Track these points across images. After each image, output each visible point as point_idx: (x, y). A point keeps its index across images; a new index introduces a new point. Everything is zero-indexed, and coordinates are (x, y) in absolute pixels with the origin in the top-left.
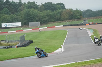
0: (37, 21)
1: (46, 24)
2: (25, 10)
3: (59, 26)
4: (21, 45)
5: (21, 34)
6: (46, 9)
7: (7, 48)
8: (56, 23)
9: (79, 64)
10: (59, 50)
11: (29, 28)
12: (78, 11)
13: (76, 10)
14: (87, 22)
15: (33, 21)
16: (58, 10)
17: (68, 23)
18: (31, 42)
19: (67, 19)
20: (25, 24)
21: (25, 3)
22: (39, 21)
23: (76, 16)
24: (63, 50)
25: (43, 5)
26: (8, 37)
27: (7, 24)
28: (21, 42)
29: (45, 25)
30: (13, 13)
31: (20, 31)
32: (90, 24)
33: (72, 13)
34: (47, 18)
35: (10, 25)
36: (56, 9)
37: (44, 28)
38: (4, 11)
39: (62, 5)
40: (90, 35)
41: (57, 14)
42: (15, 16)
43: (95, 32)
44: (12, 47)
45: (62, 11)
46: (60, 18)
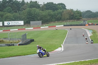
0: (38, 20)
1: (47, 23)
2: (28, 9)
3: (59, 26)
4: (23, 43)
5: (23, 32)
6: (47, 9)
7: (9, 45)
8: (57, 23)
9: (78, 63)
10: (59, 49)
11: (30, 27)
12: (78, 12)
13: (77, 11)
14: (86, 22)
15: (35, 21)
16: (59, 10)
17: (68, 23)
18: (32, 41)
19: (67, 19)
20: (27, 23)
21: (27, 2)
22: (40, 20)
23: (76, 16)
24: (63, 49)
25: (45, 5)
26: (10, 35)
27: (10, 22)
28: (23, 40)
29: (47, 25)
30: (16, 12)
31: (22, 29)
32: (89, 25)
33: (72, 14)
34: (49, 18)
35: (12, 23)
36: (57, 9)
37: (45, 27)
38: (8, 10)
39: (63, 6)
40: (89, 35)
41: (58, 14)
42: (17, 14)
43: (94, 32)
44: (13, 45)
45: (63, 11)
46: (61, 18)
